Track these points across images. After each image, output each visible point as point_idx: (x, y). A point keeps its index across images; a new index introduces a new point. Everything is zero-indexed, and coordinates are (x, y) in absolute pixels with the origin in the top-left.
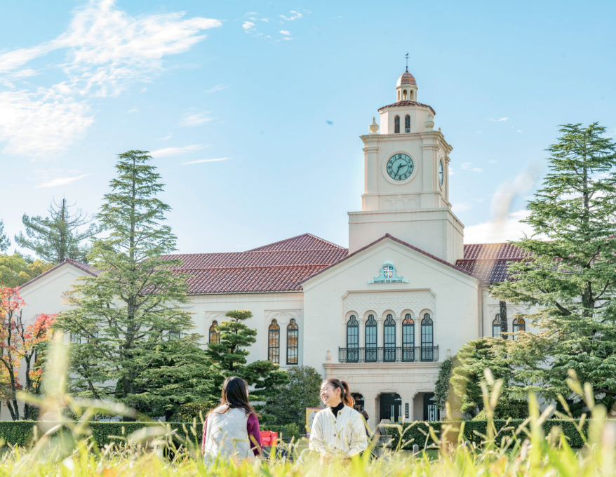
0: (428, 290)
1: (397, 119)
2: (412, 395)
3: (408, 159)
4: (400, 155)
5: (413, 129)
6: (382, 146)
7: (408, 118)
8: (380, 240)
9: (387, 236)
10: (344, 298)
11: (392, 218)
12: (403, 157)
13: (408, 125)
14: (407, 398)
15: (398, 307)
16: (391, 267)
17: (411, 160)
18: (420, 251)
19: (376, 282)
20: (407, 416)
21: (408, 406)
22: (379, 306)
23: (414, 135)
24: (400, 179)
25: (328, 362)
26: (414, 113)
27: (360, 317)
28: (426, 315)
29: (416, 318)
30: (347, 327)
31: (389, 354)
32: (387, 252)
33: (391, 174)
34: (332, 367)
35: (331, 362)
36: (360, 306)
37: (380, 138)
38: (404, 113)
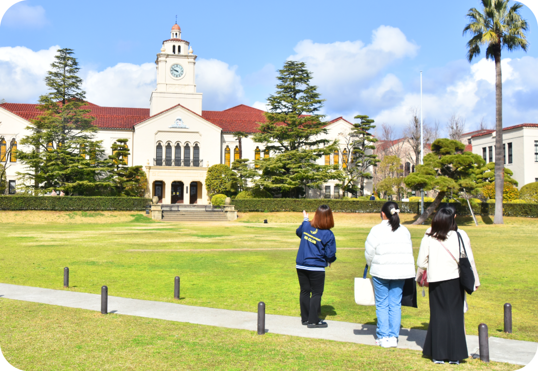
0: (198, 133)
1: (174, 47)
2: (189, 182)
3: (181, 67)
4: (177, 65)
5: (182, 53)
6: (168, 59)
7: (179, 47)
8: (175, 106)
9: (179, 105)
10: (156, 134)
11: (175, 96)
12: (179, 66)
13: (179, 51)
14: (187, 184)
15: (183, 139)
16: (180, 120)
18: (195, 113)
19: (173, 127)
20: (187, 193)
21: (187, 187)
22: (174, 139)
23: (182, 56)
24: (177, 77)
25: (148, 165)
26: (182, 45)
27: (164, 145)
28: (196, 145)
29: (191, 145)
30: (157, 148)
31: (178, 163)
32: (178, 113)
33: (172, 74)
34: (150, 168)
35: (150, 165)
36: (164, 139)
37: (168, 56)
38: (177, 44)
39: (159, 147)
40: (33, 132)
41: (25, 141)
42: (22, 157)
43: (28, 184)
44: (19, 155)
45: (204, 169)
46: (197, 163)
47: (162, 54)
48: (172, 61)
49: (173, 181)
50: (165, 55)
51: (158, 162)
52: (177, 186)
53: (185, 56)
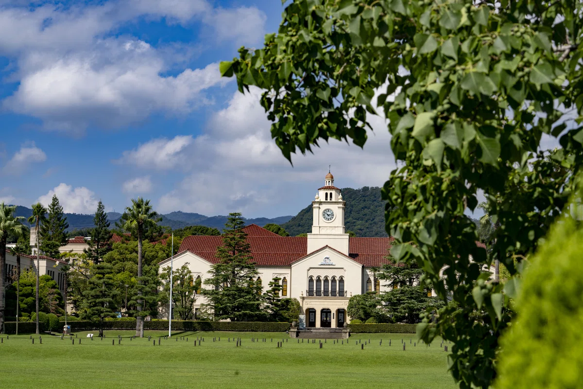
0: (342, 268)
1: (327, 194)
2: (335, 309)
4: (328, 210)
5: (333, 200)
6: (320, 206)
7: (331, 195)
8: (324, 247)
9: (327, 246)
10: (308, 270)
11: (326, 237)
12: (330, 211)
13: (331, 198)
14: (334, 311)
15: (330, 274)
16: (328, 258)
17: (333, 212)
18: (340, 252)
19: (322, 265)
20: (334, 318)
21: (334, 314)
22: (323, 274)
23: (333, 202)
24: (328, 220)
25: (302, 296)
26: (334, 192)
27: (315, 278)
28: (342, 278)
29: (337, 279)
30: (309, 282)
31: (326, 293)
32: (327, 253)
33: (324, 218)
34: (303, 298)
35: (304, 296)
36: (315, 274)
37: (321, 203)
38: (329, 192)
39: (311, 280)
40: (212, 275)
41: (208, 282)
42: (205, 293)
43: (209, 312)
44: (204, 292)
45: (347, 298)
46: (342, 293)
47: (315, 202)
48: (324, 207)
49: (322, 308)
50: (318, 202)
51: (310, 293)
52: (326, 312)
53: (335, 202)
